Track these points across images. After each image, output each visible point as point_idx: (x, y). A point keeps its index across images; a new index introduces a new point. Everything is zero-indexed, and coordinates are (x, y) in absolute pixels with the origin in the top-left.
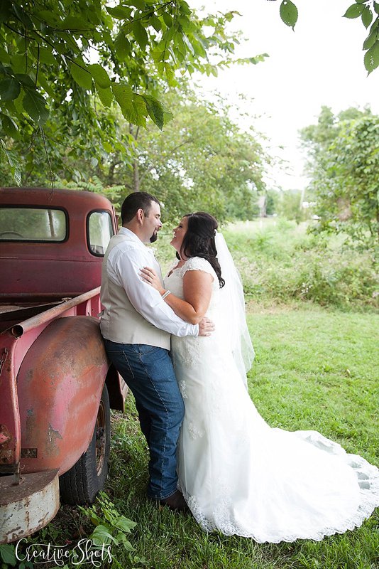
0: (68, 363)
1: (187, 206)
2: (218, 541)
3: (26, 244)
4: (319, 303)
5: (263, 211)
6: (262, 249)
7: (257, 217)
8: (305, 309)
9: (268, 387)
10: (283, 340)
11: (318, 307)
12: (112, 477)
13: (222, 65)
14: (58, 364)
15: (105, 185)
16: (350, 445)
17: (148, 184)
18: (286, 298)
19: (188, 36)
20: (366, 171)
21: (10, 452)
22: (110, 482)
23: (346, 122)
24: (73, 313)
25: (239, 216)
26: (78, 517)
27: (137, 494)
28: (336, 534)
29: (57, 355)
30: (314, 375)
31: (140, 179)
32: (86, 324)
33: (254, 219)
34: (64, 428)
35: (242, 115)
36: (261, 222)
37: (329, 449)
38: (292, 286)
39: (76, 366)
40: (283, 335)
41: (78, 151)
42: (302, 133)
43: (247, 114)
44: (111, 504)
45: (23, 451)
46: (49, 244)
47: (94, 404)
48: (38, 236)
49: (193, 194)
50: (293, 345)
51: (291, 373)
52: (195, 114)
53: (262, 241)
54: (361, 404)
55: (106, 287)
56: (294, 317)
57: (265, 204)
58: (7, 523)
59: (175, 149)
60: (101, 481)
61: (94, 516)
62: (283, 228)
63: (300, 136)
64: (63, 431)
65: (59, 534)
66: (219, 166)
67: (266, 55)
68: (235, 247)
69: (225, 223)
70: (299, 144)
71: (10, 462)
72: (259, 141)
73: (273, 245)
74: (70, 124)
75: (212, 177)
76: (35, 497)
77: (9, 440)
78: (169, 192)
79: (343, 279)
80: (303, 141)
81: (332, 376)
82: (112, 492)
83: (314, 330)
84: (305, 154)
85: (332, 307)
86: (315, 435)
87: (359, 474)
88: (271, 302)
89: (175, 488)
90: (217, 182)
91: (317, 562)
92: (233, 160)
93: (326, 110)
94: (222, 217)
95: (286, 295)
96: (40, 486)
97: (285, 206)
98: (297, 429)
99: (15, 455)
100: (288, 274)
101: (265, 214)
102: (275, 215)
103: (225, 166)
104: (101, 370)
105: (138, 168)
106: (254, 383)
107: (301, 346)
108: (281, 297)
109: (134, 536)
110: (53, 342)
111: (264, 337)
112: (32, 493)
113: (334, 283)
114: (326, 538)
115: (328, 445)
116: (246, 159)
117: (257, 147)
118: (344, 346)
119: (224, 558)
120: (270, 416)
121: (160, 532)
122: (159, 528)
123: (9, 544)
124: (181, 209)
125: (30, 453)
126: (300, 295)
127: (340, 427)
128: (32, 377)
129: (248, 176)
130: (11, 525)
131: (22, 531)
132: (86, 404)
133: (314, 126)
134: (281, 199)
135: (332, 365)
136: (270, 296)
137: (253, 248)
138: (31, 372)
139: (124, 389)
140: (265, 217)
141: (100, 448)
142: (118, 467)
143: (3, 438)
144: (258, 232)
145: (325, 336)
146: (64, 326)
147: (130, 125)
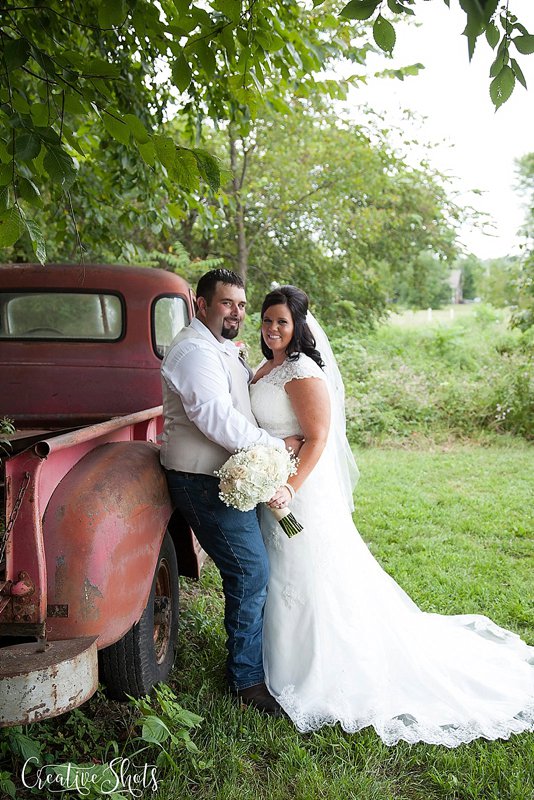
0: (113, 499)
1: (323, 287)
3: (66, 345)
4: (523, 436)
5: (456, 294)
6: (442, 353)
7: (446, 304)
8: (501, 446)
9: (422, 556)
10: (458, 490)
11: (522, 442)
12: (179, 666)
13: (355, 80)
14: (99, 500)
15: (192, 258)
17: (259, 254)
18: (470, 429)
19: (294, 42)
21: (32, 608)
22: (177, 674)
24: (127, 437)
25: (418, 303)
26: (128, 716)
27: (211, 689)
29: (98, 487)
30: (498, 540)
31: (247, 246)
32: (141, 451)
33: (442, 306)
34: (105, 583)
35: (407, 143)
36: (452, 311)
38: (482, 410)
39: (124, 503)
40: (459, 482)
41: (132, 214)
42: (523, 164)
43: (415, 142)
44: (172, 696)
45: (50, 608)
46: (97, 345)
47: (148, 559)
48: (85, 334)
49: (335, 268)
50: (472, 498)
51: (464, 536)
52: (333, 144)
53: (442, 340)
56: (481, 457)
57: (461, 281)
58: (27, 697)
59: (303, 198)
60: (163, 671)
61: (146, 706)
62: (483, 320)
63: (518, 169)
64: (104, 587)
65: (101, 735)
66: (372, 222)
67: (420, 66)
68: (399, 353)
69: (386, 314)
70: (518, 183)
71: (33, 620)
73: (461, 348)
75: (361, 242)
76: (64, 667)
77: (32, 592)
78: (296, 266)
80: (524, 178)
81: (526, 542)
82: (178, 686)
83: (510, 476)
84: (528, 198)
86: (482, 621)
88: (448, 435)
90: (371, 248)
92: (393, 214)
94: (380, 304)
95: (471, 424)
96: (71, 654)
97: (492, 285)
99: (39, 612)
101: (461, 298)
102: (477, 300)
103: (381, 224)
104: (162, 514)
105: (245, 230)
106: (403, 549)
107: (484, 499)
108: (463, 426)
110: (94, 471)
111: (429, 486)
112: (60, 661)
115: (502, 635)
116: (418, 212)
120: (418, 595)
122: (238, 731)
124: (313, 293)
125: (59, 611)
126: (493, 424)
127: (524, 612)
128: (63, 514)
129: (423, 242)
130: (33, 700)
131: (48, 710)
132: (137, 555)
134: (488, 273)
135: (528, 526)
136: (446, 425)
137: (428, 352)
138: (62, 509)
139: (201, 554)
140: (461, 302)
141: (164, 628)
142: (189, 655)
143: (23, 588)
144: (436, 327)
145: (525, 485)
146: (111, 452)
147: (233, 163)
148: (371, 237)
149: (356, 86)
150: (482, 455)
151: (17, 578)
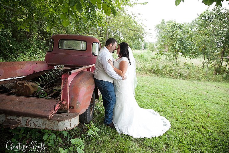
0: (84, 84)
2: (122, 136)
5: (143, 48)
6: (142, 58)
7: (141, 49)
10: (146, 84)
11: (157, 76)
13: (135, 4)
14: (81, 84)
15: (98, 37)
16: (162, 114)
20: (173, 38)
21: (66, 107)
22: (94, 118)
23: (169, 23)
24: (86, 71)
26: (84, 127)
27: (101, 122)
28: (155, 137)
29: (81, 81)
32: (90, 74)
34: (81, 102)
36: (142, 51)
37: (156, 115)
38: (150, 69)
39: (86, 85)
41: (91, 25)
42: (156, 26)
43: (140, 19)
44: (93, 124)
45: (70, 107)
46: (81, 51)
47: (90, 97)
49: (123, 41)
50: (148, 86)
51: (147, 93)
52: (125, 18)
53: (142, 56)
54: (166, 103)
55: (97, 63)
57: (144, 46)
58: (65, 125)
59: (119, 27)
60: (91, 118)
61: (89, 126)
62: (148, 53)
66: (131, 33)
67: (147, 2)
71: (66, 109)
72: (143, 27)
73: (145, 57)
74: (89, 18)
76: (72, 119)
77: (66, 103)
79: (164, 68)
80: (156, 29)
81: (159, 95)
82: (94, 121)
83: (155, 82)
84: (156, 32)
85: (160, 76)
86: (152, 111)
87: (164, 122)
88: (143, 73)
89: (112, 122)
90: (131, 38)
91: (149, 144)
92: (135, 32)
93: (163, 20)
95: (148, 71)
96: (74, 117)
97: (149, 47)
98: (147, 109)
100: (149, 66)
102: (146, 49)
103: (133, 33)
104: (93, 87)
105: (108, 32)
107: (151, 86)
108: (146, 72)
109: (99, 133)
110: (80, 78)
111: (140, 83)
113: (162, 69)
114: (152, 138)
116: (139, 32)
117: (143, 29)
118: (163, 87)
119: (124, 141)
120: (140, 105)
121: (106, 133)
122: (106, 131)
123: (66, 131)
125: (72, 107)
126: (152, 72)
127: (160, 109)
129: (140, 37)
130: (66, 126)
131: (69, 128)
132: (88, 96)
133: (159, 25)
134: (149, 45)
135: (159, 92)
136: (143, 71)
137: (139, 58)
138: (73, 86)
139: (99, 93)
141: (91, 109)
142: (96, 115)
143: (64, 102)
144: (141, 53)
145: (158, 84)
146: (83, 74)
147: (107, 20)
148: (131, 35)
149: (135, 5)
150: (150, 78)
151: (63, 100)
